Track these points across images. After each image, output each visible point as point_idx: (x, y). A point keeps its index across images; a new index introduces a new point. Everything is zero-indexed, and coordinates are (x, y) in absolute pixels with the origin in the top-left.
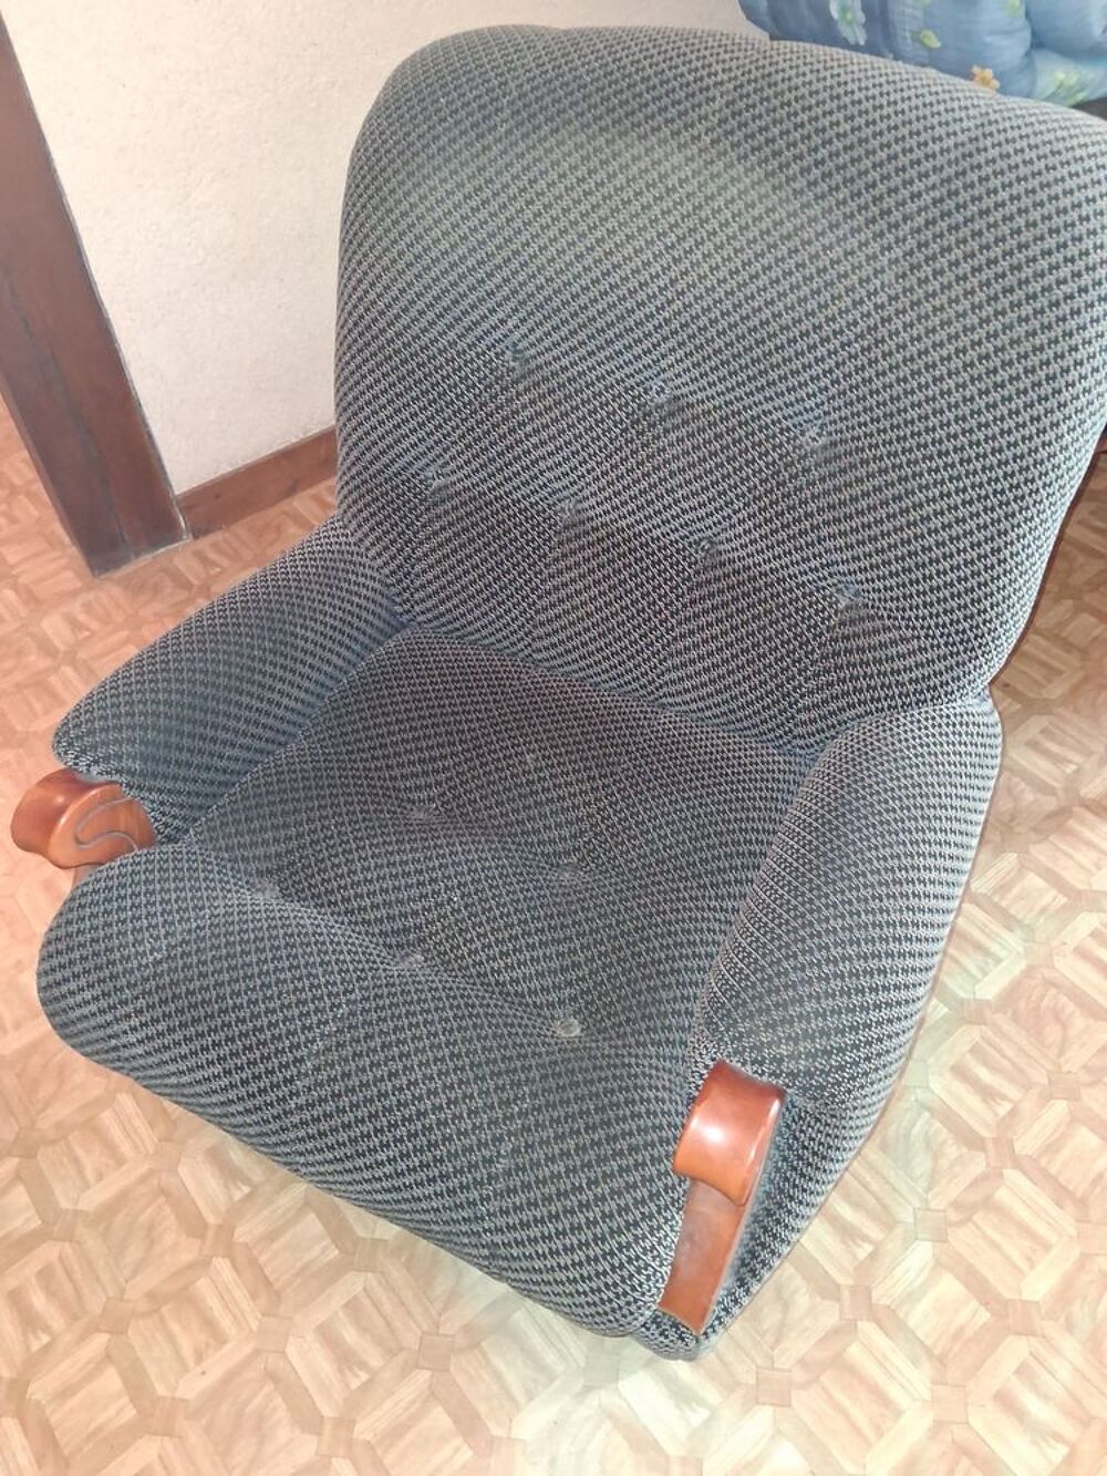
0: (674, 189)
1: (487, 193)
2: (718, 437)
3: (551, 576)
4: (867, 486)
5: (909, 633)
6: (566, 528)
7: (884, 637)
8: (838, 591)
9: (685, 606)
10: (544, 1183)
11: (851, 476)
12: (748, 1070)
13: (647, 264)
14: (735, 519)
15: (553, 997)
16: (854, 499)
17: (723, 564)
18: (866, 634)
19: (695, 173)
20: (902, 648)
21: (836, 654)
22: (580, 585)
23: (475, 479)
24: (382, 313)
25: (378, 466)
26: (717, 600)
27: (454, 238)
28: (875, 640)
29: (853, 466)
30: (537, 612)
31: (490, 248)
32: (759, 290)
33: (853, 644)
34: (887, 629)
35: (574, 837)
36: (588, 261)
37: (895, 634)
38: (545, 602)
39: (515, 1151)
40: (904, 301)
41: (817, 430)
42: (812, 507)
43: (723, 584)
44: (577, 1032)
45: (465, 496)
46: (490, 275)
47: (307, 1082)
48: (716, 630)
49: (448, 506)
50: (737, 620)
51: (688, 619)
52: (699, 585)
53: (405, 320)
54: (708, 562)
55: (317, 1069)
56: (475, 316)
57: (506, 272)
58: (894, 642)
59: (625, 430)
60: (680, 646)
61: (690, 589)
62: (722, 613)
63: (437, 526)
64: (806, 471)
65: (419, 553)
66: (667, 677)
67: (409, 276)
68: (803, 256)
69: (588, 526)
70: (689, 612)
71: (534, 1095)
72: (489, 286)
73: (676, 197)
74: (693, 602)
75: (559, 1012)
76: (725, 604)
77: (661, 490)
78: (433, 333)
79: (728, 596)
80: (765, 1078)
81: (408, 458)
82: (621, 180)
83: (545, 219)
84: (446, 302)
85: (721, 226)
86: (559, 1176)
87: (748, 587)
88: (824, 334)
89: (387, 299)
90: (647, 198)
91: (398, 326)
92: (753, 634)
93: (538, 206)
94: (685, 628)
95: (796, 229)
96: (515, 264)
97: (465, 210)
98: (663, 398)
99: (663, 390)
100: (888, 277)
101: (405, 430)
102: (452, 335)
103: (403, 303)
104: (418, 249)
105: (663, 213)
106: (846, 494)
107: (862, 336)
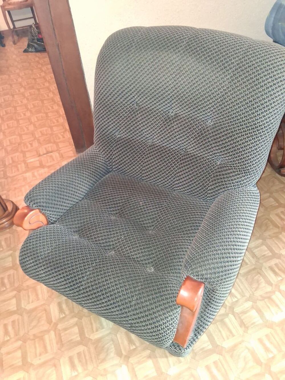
0: (174, 64)
1: (129, 66)
2: (186, 123)
4: (223, 134)
5: (235, 170)
6: (150, 146)
7: (229, 171)
8: (217, 160)
9: (179, 165)
10: (144, 307)
11: (219, 132)
12: (195, 278)
13: (168, 82)
14: (191, 143)
15: (147, 262)
16: (220, 137)
17: (188, 154)
18: (224, 171)
19: (179, 60)
20: (233, 174)
21: (217, 176)
22: (153, 160)
23: (127, 135)
24: (104, 95)
25: (104, 132)
26: (187, 163)
27: (122, 77)
28: (227, 172)
29: (220, 129)
30: (143, 167)
31: (130, 79)
32: (195, 87)
33: (221, 173)
34: (229, 169)
35: (152, 222)
36: (154, 81)
37: (232, 171)
38: (145, 165)
39: (137, 299)
40: (230, 89)
41: (211, 121)
42: (210, 139)
43: (189, 159)
44: (153, 270)
45: (125, 139)
46: (130, 86)
47: (85, 282)
48: (187, 171)
49: (121, 142)
50: (192, 168)
51: (180, 168)
52: (183, 160)
53: (110, 97)
54: (185, 154)
55: (88, 279)
56: (127, 95)
57: (134, 85)
58: (231, 173)
59: (164, 122)
60: (178, 175)
61: (180, 161)
62: (188, 166)
63: (118, 146)
64: (208, 131)
65: (114, 153)
66: (175, 183)
67: (111, 86)
68: (206, 78)
69: (155, 146)
70: (181, 166)
71: (142, 285)
72: (130, 88)
73: (175, 65)
74: (181, 164)
75: (148, 265)
76: (189, 164)
77: (173, 136)
78: (117, 100)
79: (190, 162)
80: (199, 280)
81: (111, 130)
82: (161, 62)
83: (144, 72)
84: (120, 92)
85: (186, 72)
86: (148, 305)
87: (195, 160)
88: (211, 97)
89: (106, 92)
90: (168, 66)
91: (109, 98)
92: (196, 171)
93: (142, 69)
94: (179, 170)
95: (204, 72)
96: (136, 83)
97: (124, 70)
98: (173, 114)
99: (173, 112)
100: (226, 83)
101: (110, 123)
102: (121, 100)
103: (109, 93)
104: (113, 80)
105: (172, 69)
106: (218, 136)
107: (221, 97)
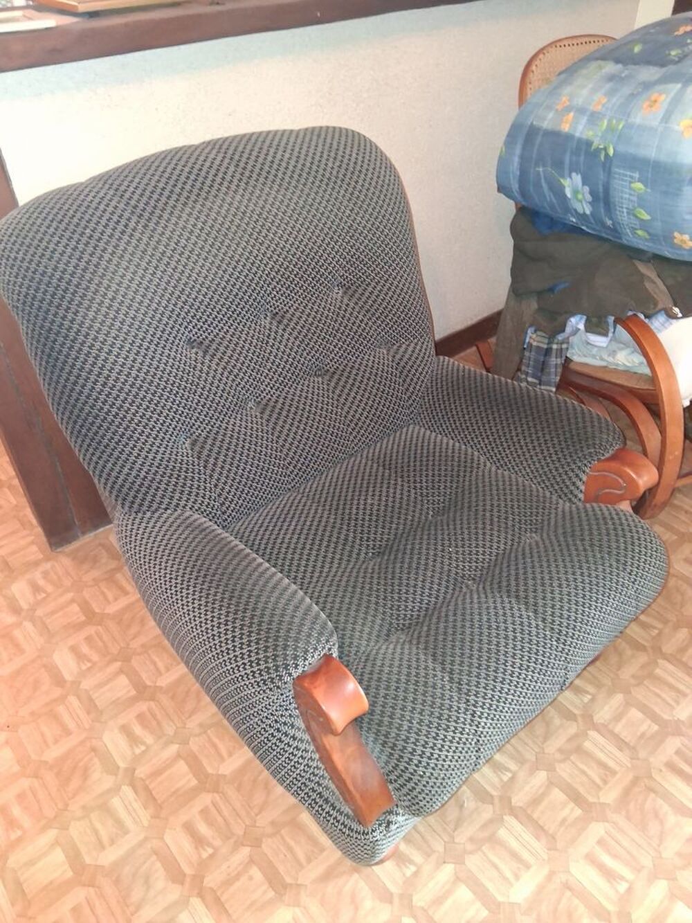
1: (155, 262)
3: (278, 437)
4: (376, 292)
5: (416, 341)
7: (411, 349)
11: (367, 294)
16: (374, 301)
18: (405, 352)
19: (249, 200)
26: (348, 386)
31: (170, 289)
33: (405, 359)
34: (409, 345)
40: (356, 209)
41: (337, 288)
43: (344, 379)
45: (212, 435)
62: (355, 389)
70: (342, 400)
76: (353, 385)
79: (351, 381)
82: (220, 219)
84: (158, 334)
94: (346, 409)
95: (304, 202)
96: (187, 290)
97: (148, 277)
100: (345, 203)
106: (370, 302)
107: (348, 232)
